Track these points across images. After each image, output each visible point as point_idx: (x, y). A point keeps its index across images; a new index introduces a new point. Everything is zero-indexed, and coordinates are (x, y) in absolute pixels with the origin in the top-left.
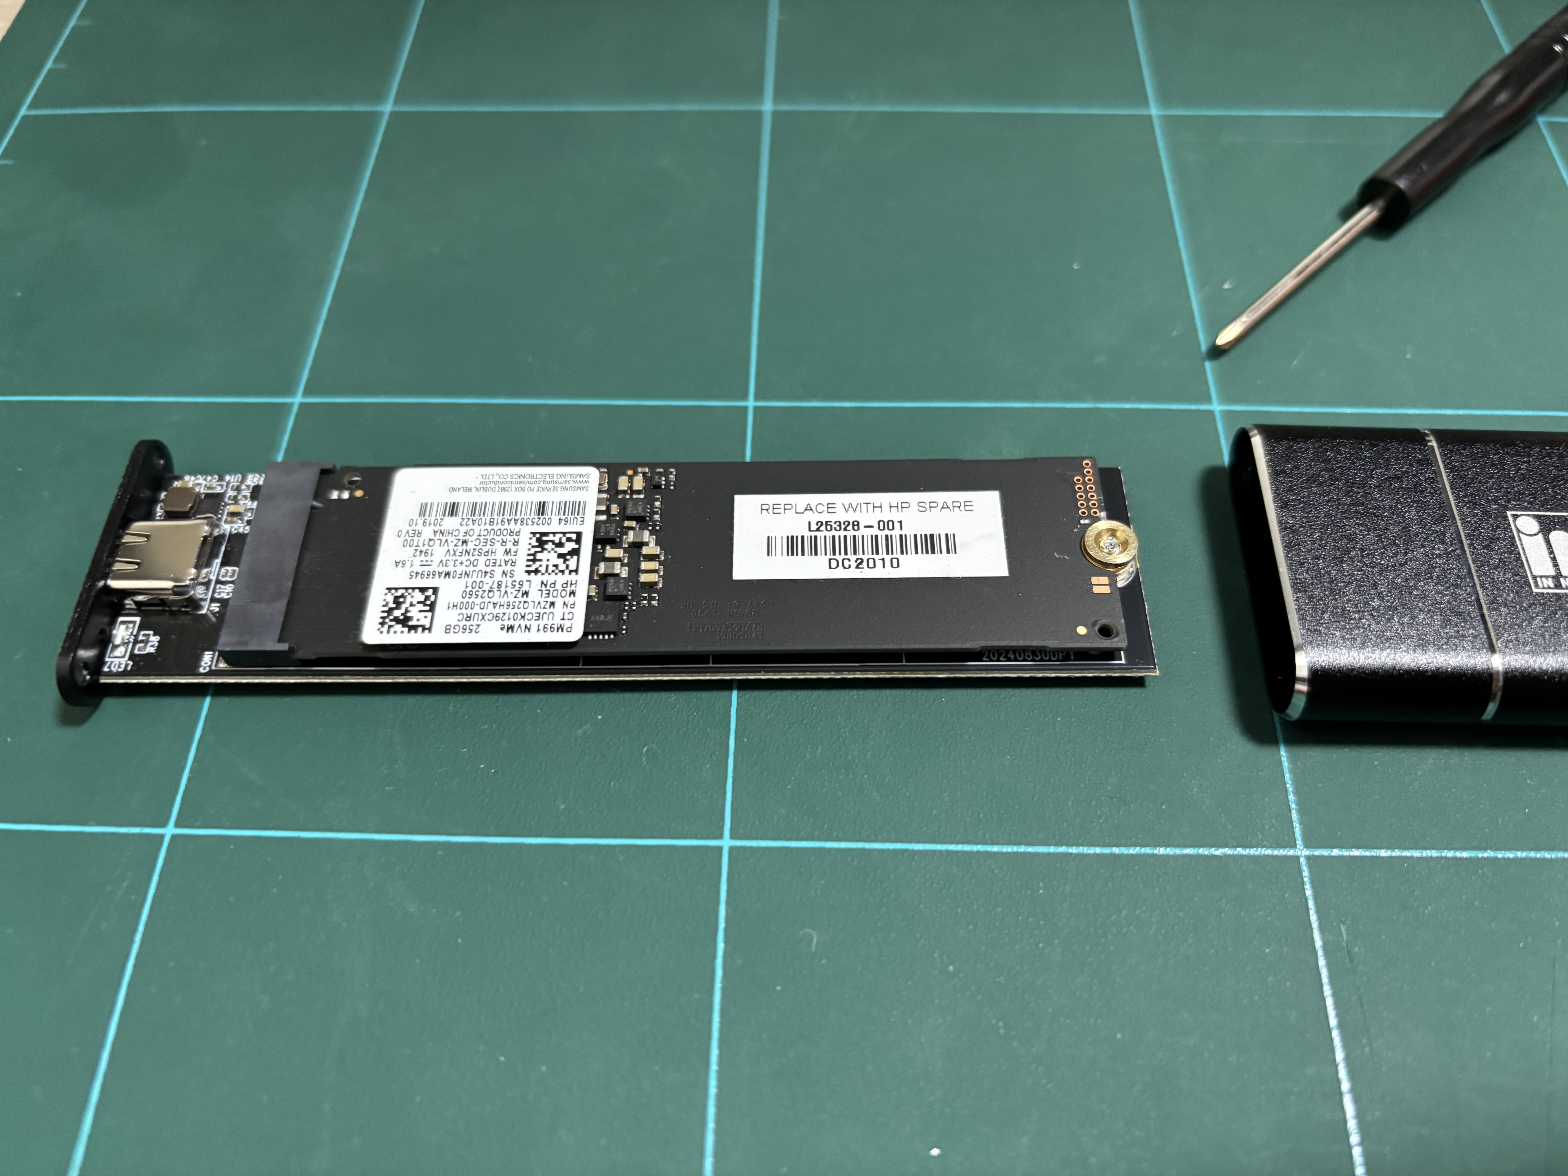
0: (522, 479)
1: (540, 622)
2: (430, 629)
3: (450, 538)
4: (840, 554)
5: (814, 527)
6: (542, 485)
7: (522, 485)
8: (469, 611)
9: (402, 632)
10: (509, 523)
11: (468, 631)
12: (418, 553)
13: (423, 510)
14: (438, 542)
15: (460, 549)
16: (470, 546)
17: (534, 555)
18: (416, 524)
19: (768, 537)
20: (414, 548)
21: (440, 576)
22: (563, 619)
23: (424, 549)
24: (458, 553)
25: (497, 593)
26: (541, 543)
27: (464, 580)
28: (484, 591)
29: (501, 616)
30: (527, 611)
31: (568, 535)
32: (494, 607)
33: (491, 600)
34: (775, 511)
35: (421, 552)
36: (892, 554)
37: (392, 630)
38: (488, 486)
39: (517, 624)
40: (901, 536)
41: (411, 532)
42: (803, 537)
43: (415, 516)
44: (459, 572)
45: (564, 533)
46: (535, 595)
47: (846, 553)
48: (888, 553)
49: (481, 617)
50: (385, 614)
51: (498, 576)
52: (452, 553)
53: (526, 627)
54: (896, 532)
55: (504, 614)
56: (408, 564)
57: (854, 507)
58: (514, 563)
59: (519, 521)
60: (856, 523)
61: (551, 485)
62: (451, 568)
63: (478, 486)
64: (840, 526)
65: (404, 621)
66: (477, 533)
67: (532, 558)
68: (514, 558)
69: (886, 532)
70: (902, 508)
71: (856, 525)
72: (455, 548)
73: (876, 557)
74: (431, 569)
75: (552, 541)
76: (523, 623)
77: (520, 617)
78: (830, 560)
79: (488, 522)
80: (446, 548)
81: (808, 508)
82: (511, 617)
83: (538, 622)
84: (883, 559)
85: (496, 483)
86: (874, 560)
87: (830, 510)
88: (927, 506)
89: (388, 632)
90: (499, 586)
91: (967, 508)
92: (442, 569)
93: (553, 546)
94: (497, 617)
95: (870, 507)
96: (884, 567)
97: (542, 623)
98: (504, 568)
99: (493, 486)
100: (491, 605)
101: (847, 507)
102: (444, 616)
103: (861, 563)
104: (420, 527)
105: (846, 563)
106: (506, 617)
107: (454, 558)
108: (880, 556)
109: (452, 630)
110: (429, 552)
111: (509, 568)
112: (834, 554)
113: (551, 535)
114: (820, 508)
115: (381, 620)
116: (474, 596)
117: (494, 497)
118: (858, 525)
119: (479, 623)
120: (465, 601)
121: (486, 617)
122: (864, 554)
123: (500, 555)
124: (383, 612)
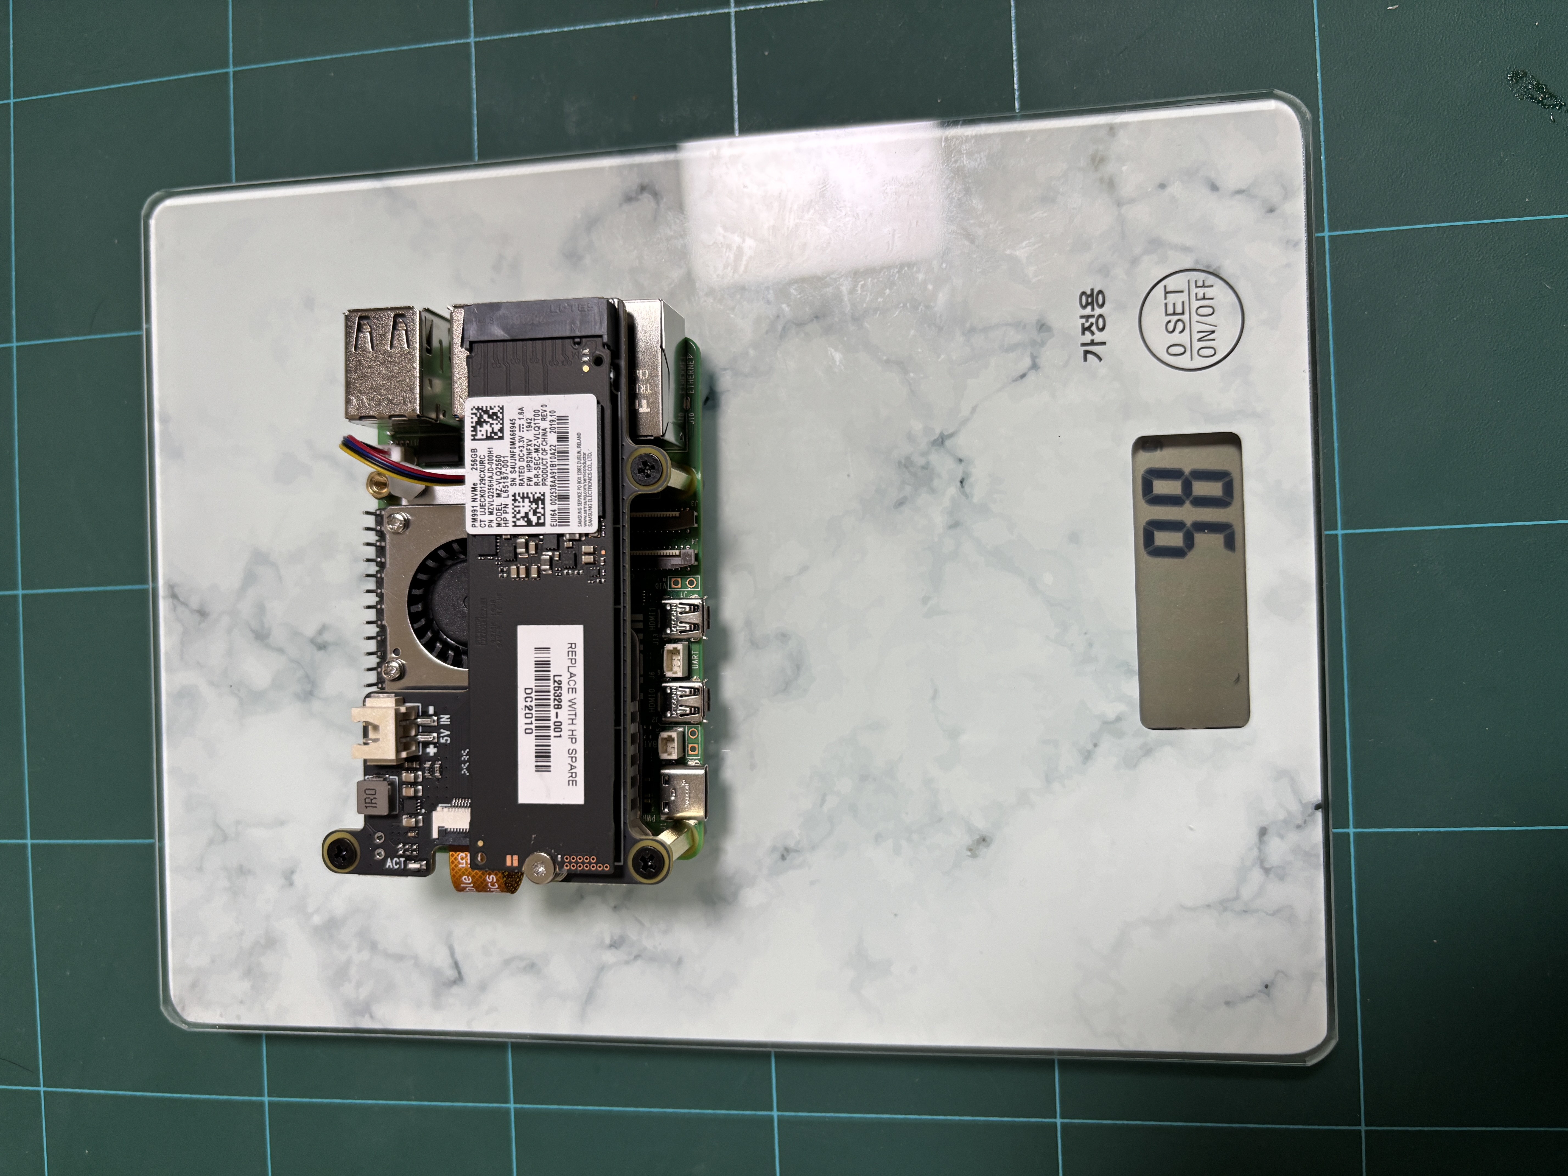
0: (587, 481)
1: (479, 507)
2: (474, 439)
3: (540, 441)
4: (536, 696)
5: (557, 679)
6: (583, 494)
7: (582, 482)
8: (486, 462)
9: (472, 422)
10: (551, 477)
11: (473, 463)
12: (529, 421)
13: (563, 419)
14: (537, 432)
15: (532, 448)
16: (534, 455)
17: (528, 497)
18: (551, 416)
19: (549, 648)
20: (533, 417)
21: (511, 439)
22: (481, 521)
23: (532, 425)
24: (529, 447)
25: (499, 477)
26: (536, 501)
27: (509, 455)
28: (501, 469)
29: (483, 482)
30: (486, 498)
31: (542, 517)
32: (489, 477)
33: (494, 475)
34: (570, 653)
35: (530, 423)
36: (536, 730)
37: (474, 416)
38: (582, 459)
39: (478, 493)
40: (549, 736)
41: (545, 413)
42: (549, 671)
43: (557, 414)
44: (515, 451)
45: (544, 515)
46: (497, 501)
47: (536, 699)
48: (536, 727)
49: (482, 470)
50: (484, 409)
51: (511, 476)
52: (529, 443)
53: (475, 499)
54: (552, 733)
55: (484, 484)
56: (521, 416)
57: (573, 706)
58: (521, 485)
59: (553, 484)
60: (560, 707)
61: (583, 501)
62: (517, 444)
63: (582, 452)
64: (558, 696)
65: (480, 423)
66: (544, 457)
67: (525, 495)
68: (525, 484)
69: (553, 727)
70: (572, 739)
71: (559, 707)
72: (533, 445)
73: (533, 719)
74: (517, 432)
75: (538, 508)
76: (478, 497)
77: (482, 494)
78: (532, 689)
79: (553, 463)
80: (532, 438)
81: (572, 675)
82: (483, 489)
83: (479, 506)
84: (531, 723)
85: (585, 464)
86: (531, 718)
87: (570, 690)
88: (572, 755)
89: (472, 414)
90: (505, 478)
91: (571, 782)
92: (517, 439)
93: (534, 509)
94: (482, 479)
95: (573, 717)
96: (526, 724)
97: (478, 509)
98: (518, 478)
99: (582, 462)
100: (490, 475)
101: (573, 701)
102: (483, 447)
103: (529, 709)
104: (549, 418)
105: (529, 699)
106: (482, 485)
107: (525, 446)
108: (534, 722)
109: (473, 453)
110: (530, 429)
111: (518, 482)
112: (536, 692)
113: (543, 506)
114: (572, 683)
115: (480, 407)
116: (497, 463)
117: (573, 464)
118: (558, 708)
119: (479, 469)
120: (494, 458)
121: (482, 473)
122: (536, 711)
123: (527, 475)
124: (486, 407)
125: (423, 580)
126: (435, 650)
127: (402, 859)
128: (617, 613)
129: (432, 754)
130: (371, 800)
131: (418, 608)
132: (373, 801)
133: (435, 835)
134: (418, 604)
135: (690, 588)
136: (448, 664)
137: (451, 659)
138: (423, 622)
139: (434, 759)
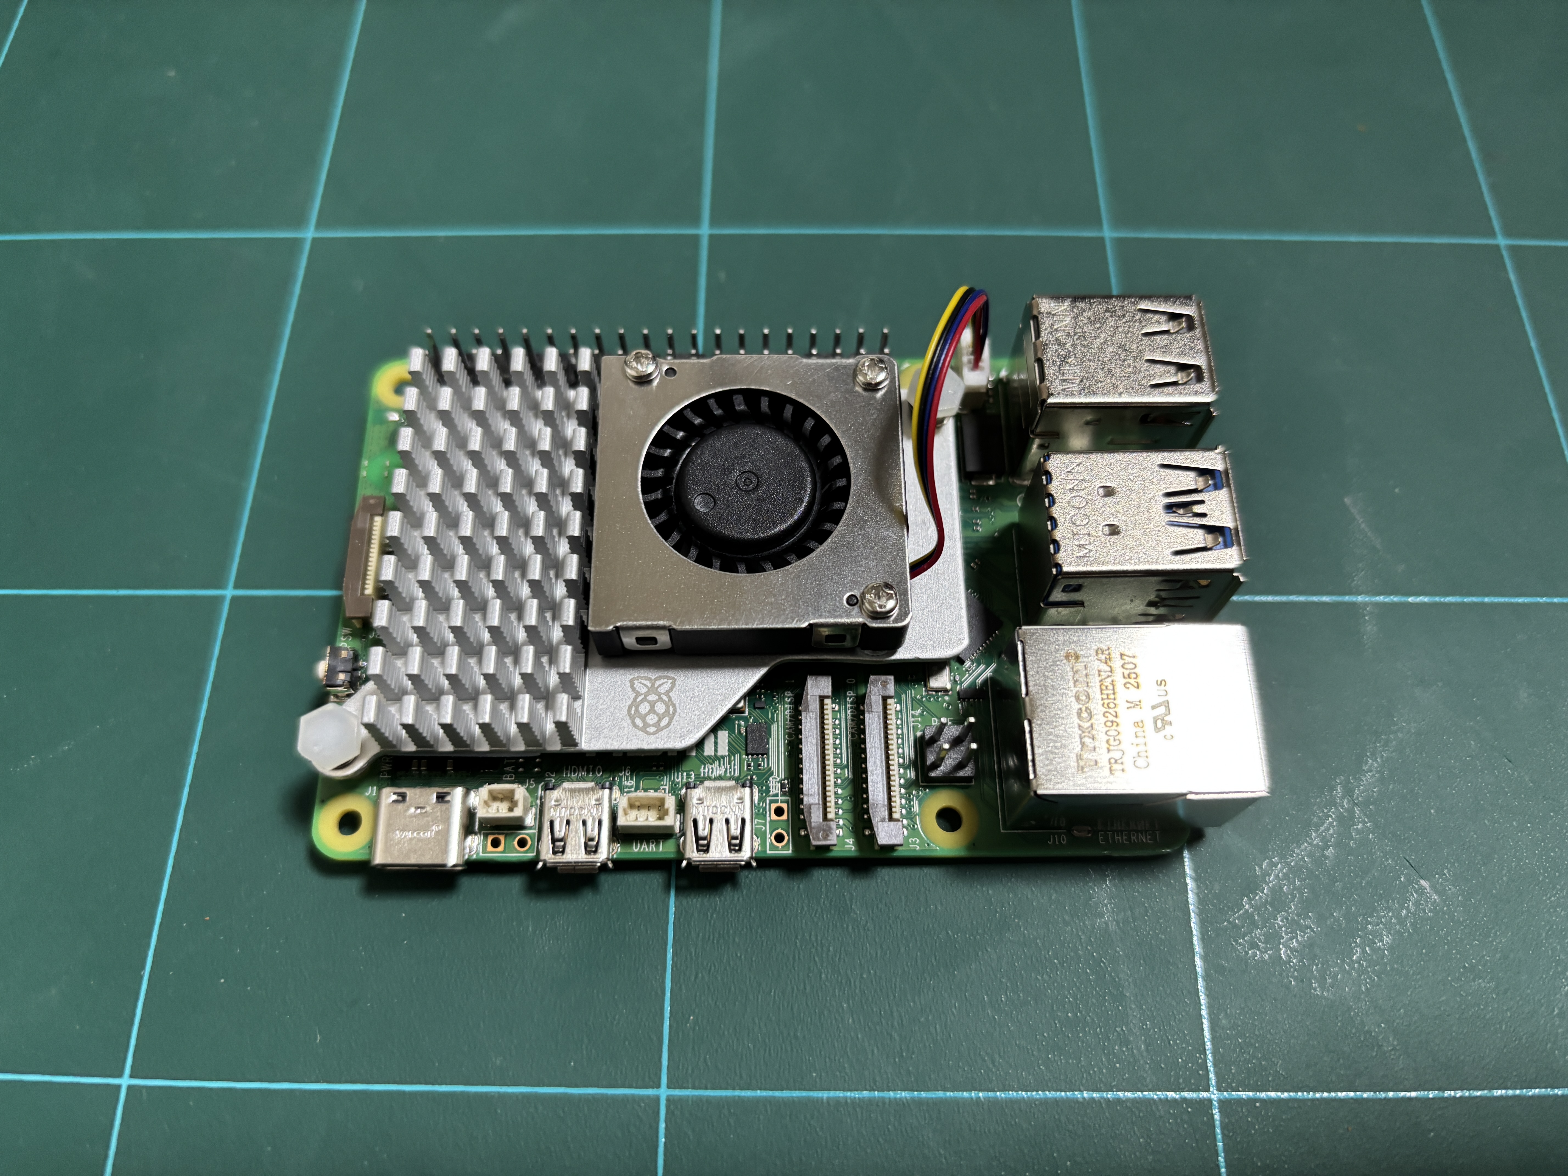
125: (783, 412)
126: (672, 430)
131: (739, 405)
134: (746, 404)
135: (771, 836)
136: (648, 449)
137: (658, 450)
138: (718, 412)
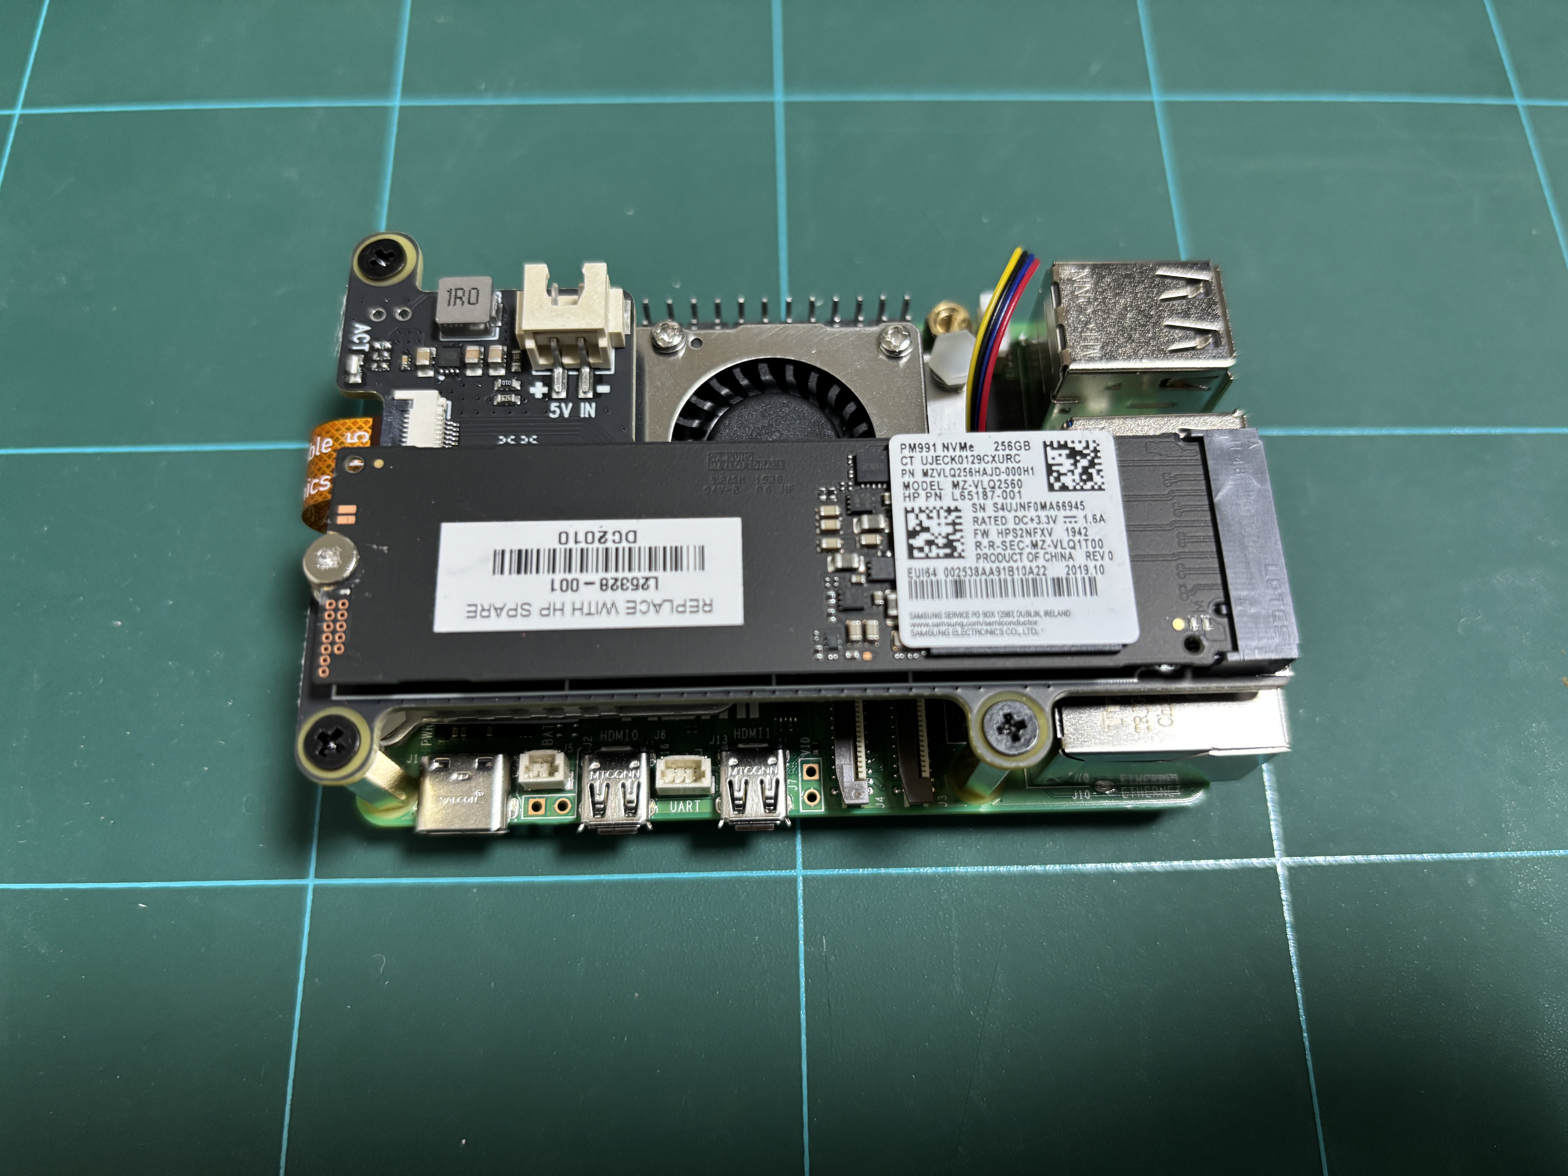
0: (989, 628)
1: (935, 455)
2: (1045, 445)
3: (1052, 550)
4: (624, 549)
5: (652, 583)
6: (965, 621)
7: (988, 620)
8: (1010, 465)
9: (1073, 442)
10: (991, 569)
11: (1006, 444)
12: (1083, 531)
13: (1092, 586)
14: (1065, 545)
15: (1038, 537)
16: (1027, 540)
17: (955, 531)
18: (1095, 567)
19: (703, 569)
20: (1090, 538)
21: (1051, 504)
22: (911, 457)
23: (1077, 537)
24: (1039, 532)
25: (986, 485)
26: (950, 544)
27: (1025, 500)
28: (999, 488)
29: (976, 461)
30: (950, 466)
31: (922, 555)
32: (984, 470)
33: (990, 478)
34: (695, 603)
35: (1080, 533)
36: (565, 550)
37: (1084, 444)
38: (1026, 619)
39: (958, 452)
40: (554, 571)
41: (1099, 557)
42: (665, 569)
43: (1099, 577)
44: (1032, 509)
45: (927, 557)
46: (946, 483)
47: (617, 549)
48: (570, 550)
49: (996, 459)
50: (1096, 461)
51: (989, 503)
52: (1045, 532)
53: (948, 448)
54: (559, 576)
55: (973, 463)
56: (1090, 518)
57: (604, 610)
58: (976, 520)
59: (980, 571)
60: (604, 588)
61: (954, 620)
62: (1042, 514)
63: (1037, 619)
64: (622, 585)
65: (1074, 454)
66: (1024, 557)
67: (958, 527)
68: (976, 527)
69: (569, 577)
70: (548, 609)
71: (604, 586)
72: (1043, 538)
73: (583, 545)
74: (1062, 513)
75: (938, 547)
76: (951, 453)
77: (956, 459)
78: (635, 542)
79: (1016, 571)
80: (1055, 537)
81: (658, 607)
82: (965, 460)
83: (937, 454)
84: (576, 542)
85: (1018, 623)
86: (586, 542)
87: (632, 605)
88: (519, 610)
89: (1087, 442)
90: (985, 494)
91: (473, 609)
92: (1053, 513)
93: (936, 541)
94: (980, 459)
95: (586, 610)
96: (576, 534)
97: (932, 453)
98: (986, 515)
99: (1022, 619)
100: (989, 471)
101: (613, 610)
102: (1034, 458)
103: (601, 538)
104: (1091, 564)
105: (617, 537)
106: (971, 459)
107: (1041, 526)
108: (579, 546)
109: (1022, 445)
110: (1071, 533)
111: (980, 514)
112: (630, 549)
113: (941, 555)
114: (644, 607)
115: (1099, 454)
116: (1009, 482)
117: (1017, 603)
118: (602, 585)
119: (997, 453)
120: (1017, 477)
121: (990, 459)
122: (598, 550)
123: (993, 530)
124: (1100, 464)
125: (808, 381)
126: (699, 400)
127: (366, 348)
128: (763, 679)
129: (532, 390)
130: (461, 298)
131: (765, 375)
132: (458, 301)
133: (400, 394)
134: (772, 373)
135: (803, 796)
136: (678, 419)
137: (686, 423)
138: (744, 382)
139: (524, 394)
